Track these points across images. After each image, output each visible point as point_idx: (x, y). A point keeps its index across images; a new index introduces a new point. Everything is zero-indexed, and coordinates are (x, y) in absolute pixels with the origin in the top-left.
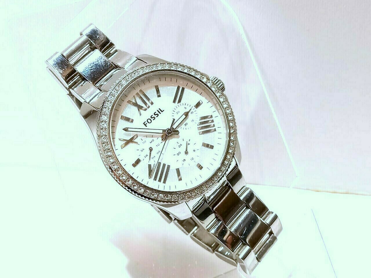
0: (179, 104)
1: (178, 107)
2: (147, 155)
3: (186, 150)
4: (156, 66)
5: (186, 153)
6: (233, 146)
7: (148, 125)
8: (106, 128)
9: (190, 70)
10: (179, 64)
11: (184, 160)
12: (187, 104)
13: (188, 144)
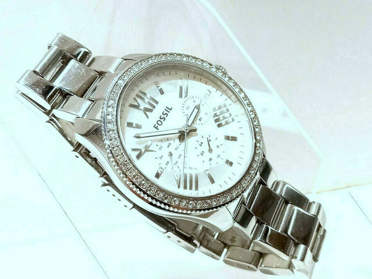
0: (186, 98)
1: (185, 101)
2: (168, 162)
3: (210, 148)
4: (151, 59)
5: (210, 151)
6: (258, 132)
7: (159, 127)
8: (116, 137)
9: (188, 58)
10: (175, 53)
11: (211, 159)
12: (194, 97)
13: (209, 141)
